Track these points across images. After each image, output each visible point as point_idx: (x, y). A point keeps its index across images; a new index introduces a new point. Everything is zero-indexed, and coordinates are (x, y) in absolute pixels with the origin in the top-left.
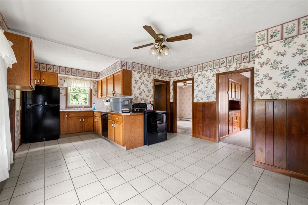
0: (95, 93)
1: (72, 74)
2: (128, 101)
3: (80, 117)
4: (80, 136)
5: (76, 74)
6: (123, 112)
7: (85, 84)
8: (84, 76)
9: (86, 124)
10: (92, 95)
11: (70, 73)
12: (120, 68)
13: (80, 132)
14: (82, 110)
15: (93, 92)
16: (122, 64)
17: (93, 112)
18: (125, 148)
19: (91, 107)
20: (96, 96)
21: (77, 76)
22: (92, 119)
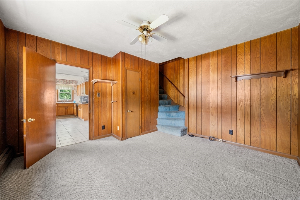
0: (75, 93)
1: (61, 82)
2: (87, 97)
3: (65, 107)
4: (65, 117)
5: (62, 82)
6: (83, 103)
7: (69, 87)
8: (68, 83)
9: (69, 110)
10: (74, 94)
11: (59, 82)
12: (84, 81)
13: (65, 115)
14: (67, 103)
15: (74, 92)
16: (86, 79)
17: (73, 104)
18: (83, 120)
19: (73, 101)
20: (76, 94)
21: (63, 83)
22: (73, 107)
